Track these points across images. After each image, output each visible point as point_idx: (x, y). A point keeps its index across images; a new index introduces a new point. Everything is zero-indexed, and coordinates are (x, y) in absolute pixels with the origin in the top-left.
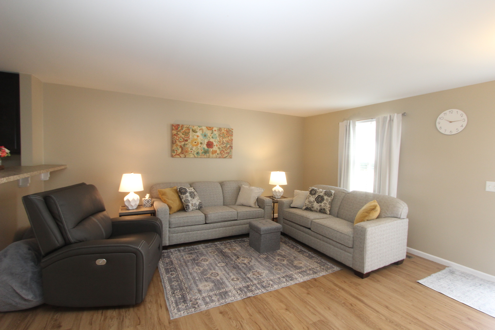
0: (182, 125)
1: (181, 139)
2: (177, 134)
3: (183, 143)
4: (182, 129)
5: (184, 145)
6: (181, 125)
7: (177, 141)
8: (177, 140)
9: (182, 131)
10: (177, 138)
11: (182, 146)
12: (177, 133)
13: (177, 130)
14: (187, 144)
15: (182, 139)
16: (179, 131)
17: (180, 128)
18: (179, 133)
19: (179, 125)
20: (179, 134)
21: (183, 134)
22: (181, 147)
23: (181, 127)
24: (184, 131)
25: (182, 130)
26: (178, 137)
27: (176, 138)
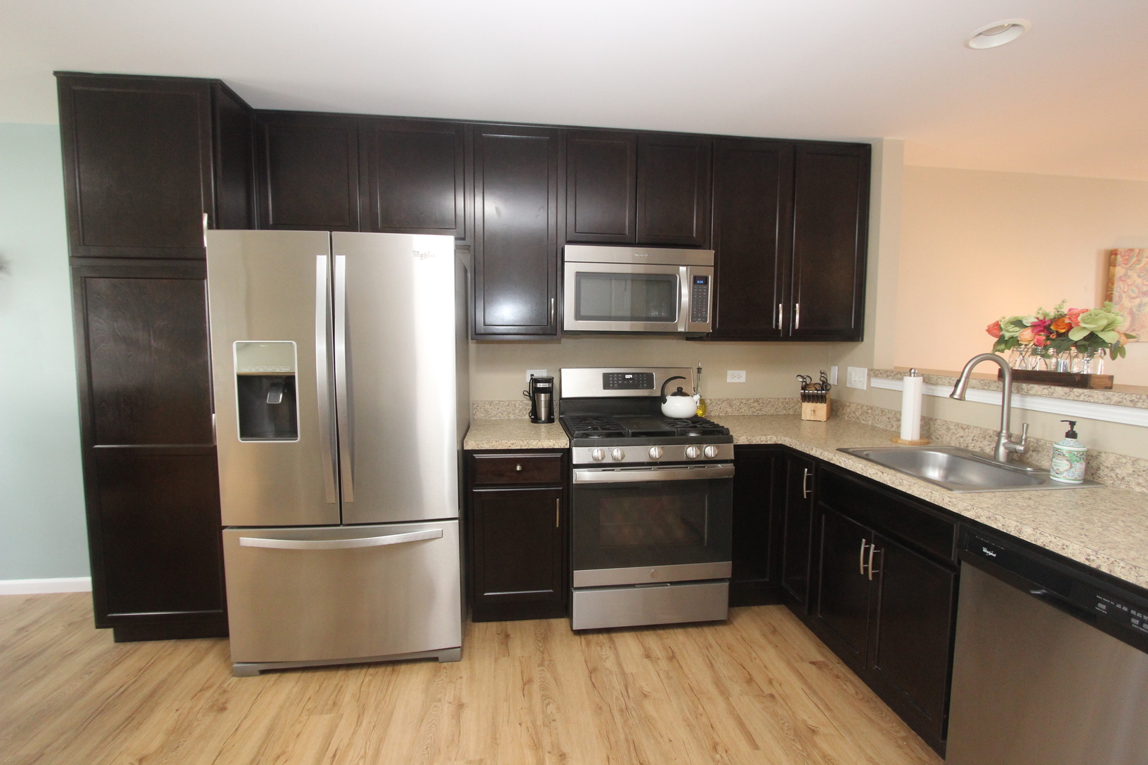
0: (1140, 250)
1: (1133, 291)
2: (1126, 275)
3: (1137, 301)
4: (1139, 261)
5: (1140, 306)
6: (1137, 251)
7: (1124, 295)
8: (1125, 292)
9: (1138, 267)
10: (1124, 287)
11: (1134, 310)
12: (1127, 272)
13: (1126, 264)
14: (1145, 305)
15: (1136, 290)
16: (1131, 268)
17: (1134, 259)
18: (1130, 273)
19: (1132, 250)
20: (1129, 277)
21: (1139, 276)
22: (1131, 313)
23: (1137, 256)
24: (1143, 266)
25: (1138, 264)
26: (1128, 285)
27: (1122, 286)
